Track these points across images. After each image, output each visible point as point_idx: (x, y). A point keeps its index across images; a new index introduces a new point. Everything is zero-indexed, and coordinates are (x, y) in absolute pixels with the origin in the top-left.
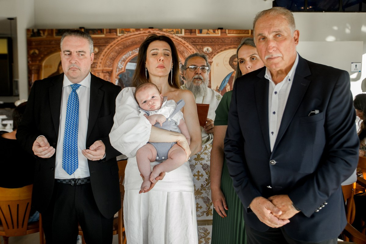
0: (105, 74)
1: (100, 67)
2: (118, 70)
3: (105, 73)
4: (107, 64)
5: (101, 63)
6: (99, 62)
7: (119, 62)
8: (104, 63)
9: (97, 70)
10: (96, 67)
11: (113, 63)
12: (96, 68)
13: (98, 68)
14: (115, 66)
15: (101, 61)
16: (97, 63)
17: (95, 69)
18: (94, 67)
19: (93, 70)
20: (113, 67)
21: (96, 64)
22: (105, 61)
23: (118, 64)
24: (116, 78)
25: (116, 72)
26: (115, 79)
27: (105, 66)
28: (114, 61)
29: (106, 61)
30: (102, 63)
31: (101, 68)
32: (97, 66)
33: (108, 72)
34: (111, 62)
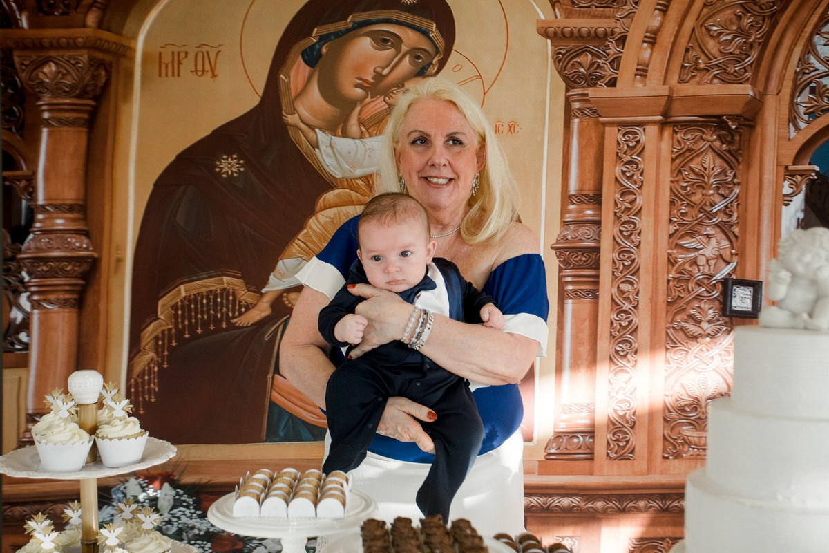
0: (687, 137)
1: (642, 72)
2: (804, 98)
3: (686, 125)
4: (712, 46)
5: (652, 39)
6: (636, 35)
7: (817, 30)
8: (683, 42)
9: (616, 105)
10: (608, 72)
11: (768, 36)
12: (612, 83)
13: (629, 87)
14: (786, 64)
15: (656, 22)
16: (622, 40)
17: (599, 92)
18: (592, 80)
19: (583, 98)
20: (759, 71)
21: (613, 49)
22: (689, 23)
23: (810, 48)
24: (790, 174)
25: (793, 119)
26: (778, 188)
27: (690, 71)
28: (774, 18)
29: (702, 22)
30: (666, 38)
31: (654, 87)
32: (616, 62)
33: (717, 123)
34: (741, 32)
